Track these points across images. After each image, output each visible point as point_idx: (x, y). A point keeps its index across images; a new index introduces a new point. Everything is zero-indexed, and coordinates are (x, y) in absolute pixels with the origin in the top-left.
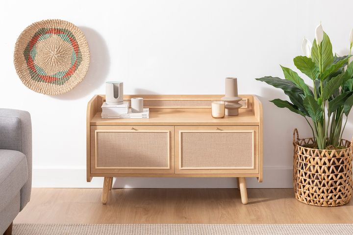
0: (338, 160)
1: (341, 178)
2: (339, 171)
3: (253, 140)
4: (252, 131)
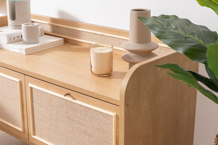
3: (114, 130)
4: (113, 114)
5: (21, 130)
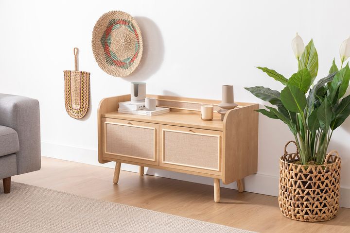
0: (306, 176)
1: (308, 194)
2: (306, 187)
3: (219, 145)
4: (218, 136)
5: (154, 160)
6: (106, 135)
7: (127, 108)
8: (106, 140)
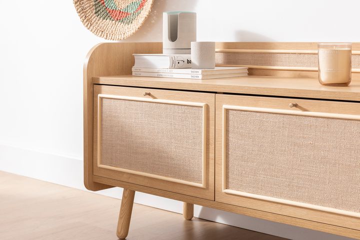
5: (201, 185)
6: (102, 125)
7: (149, 65)
8: (101, 137)
